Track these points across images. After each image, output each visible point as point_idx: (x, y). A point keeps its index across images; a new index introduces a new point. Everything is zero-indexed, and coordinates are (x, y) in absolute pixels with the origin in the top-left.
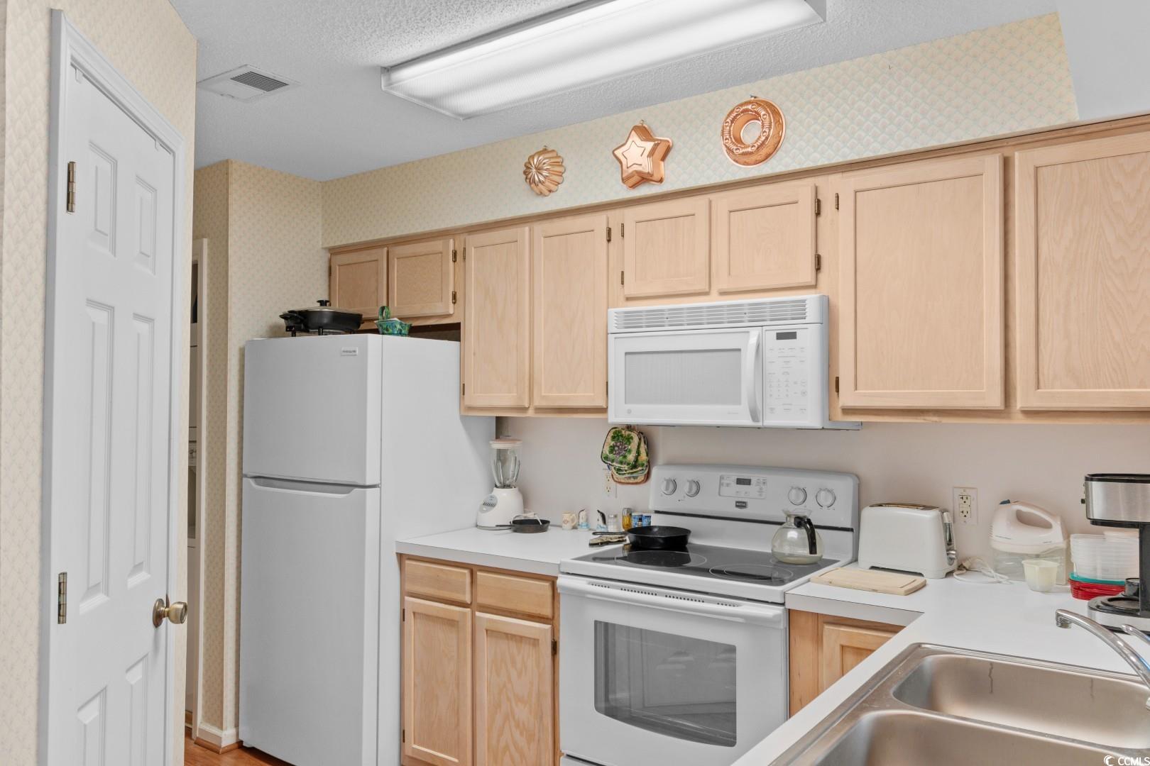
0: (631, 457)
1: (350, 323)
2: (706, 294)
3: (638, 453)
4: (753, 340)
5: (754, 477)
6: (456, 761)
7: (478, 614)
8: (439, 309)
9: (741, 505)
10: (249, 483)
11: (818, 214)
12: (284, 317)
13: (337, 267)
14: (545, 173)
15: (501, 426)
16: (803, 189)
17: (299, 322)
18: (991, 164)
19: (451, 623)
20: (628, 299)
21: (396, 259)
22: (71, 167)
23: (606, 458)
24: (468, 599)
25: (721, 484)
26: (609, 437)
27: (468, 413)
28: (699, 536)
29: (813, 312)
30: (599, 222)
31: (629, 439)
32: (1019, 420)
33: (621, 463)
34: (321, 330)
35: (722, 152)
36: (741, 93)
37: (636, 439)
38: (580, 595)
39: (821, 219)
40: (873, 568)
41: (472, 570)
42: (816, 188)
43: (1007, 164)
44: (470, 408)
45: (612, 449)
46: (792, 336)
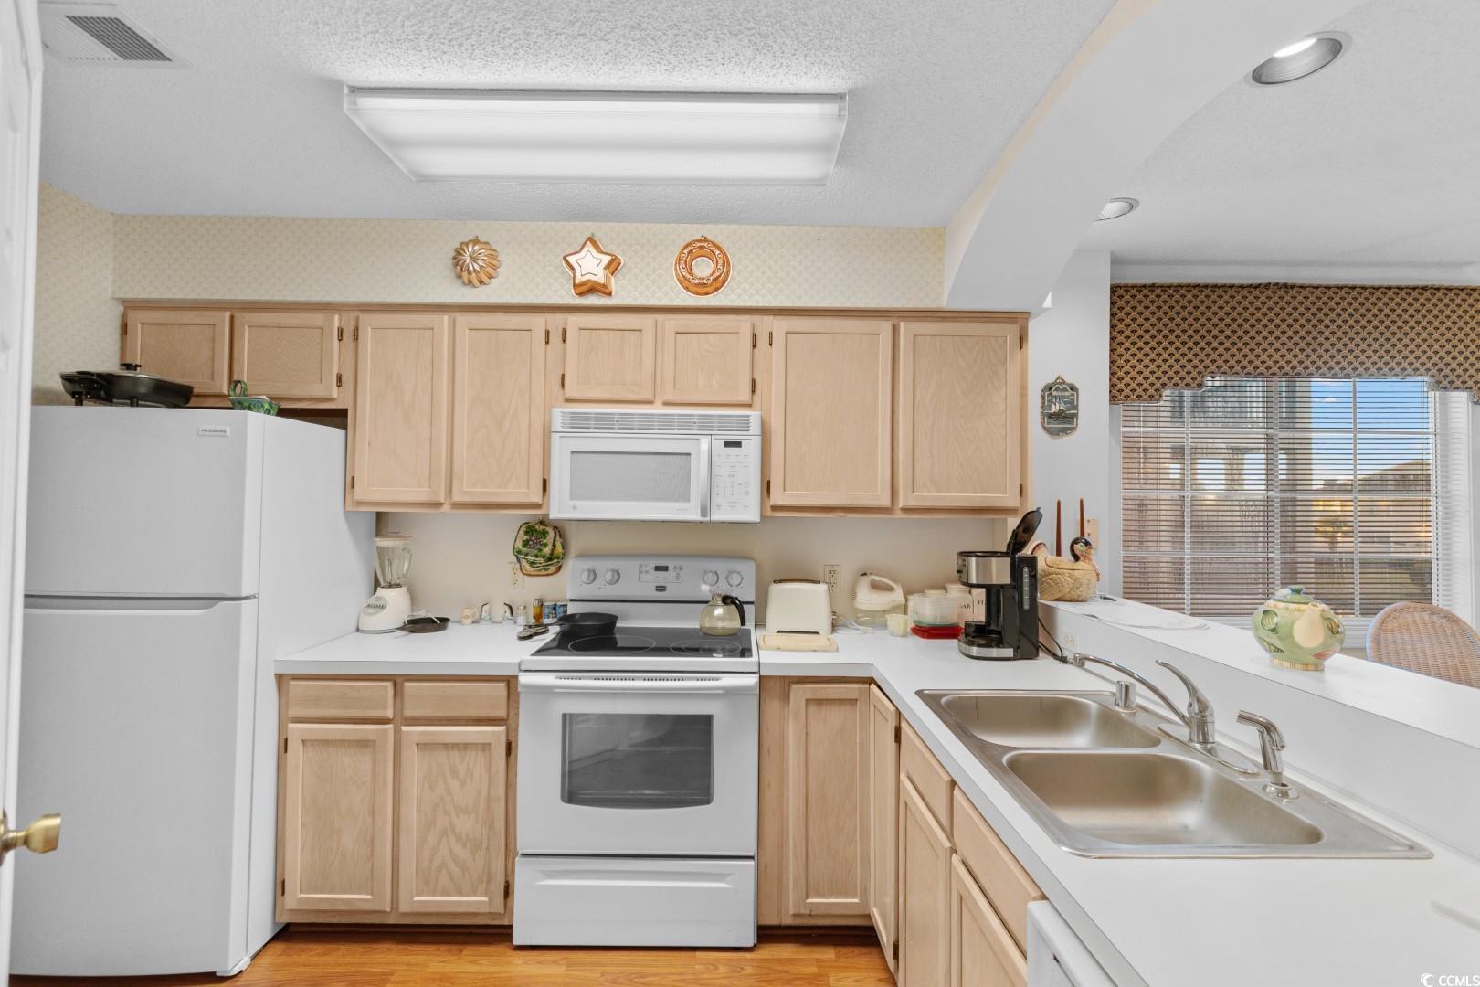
0: (547, 551)
1: (174, 395)
2: (651, 402)
3: (554, 546)
5: (671, 564)
6: (369, 897)
7: (404, 728)
9: (661, 589)
11: (754, 347)
13: (139, 326)
14: (481, 263)
15: (382, 522)
16: (744, 323)
17: (99, 389)
18: (885, 327)
19: (364, 744)
20: (568, 401)
21: (246, 327)
23: (519, 552)
24: (390, 714)
25: (640, 572)
26: (522, 532)
27: (355, 507)
28: (625, 618)
29: (755, 427)
30: (539, 322)
31: (544, 534)
32: (899, 515)
33: (536, 556)
34: (134, 400)
35: (673, 279)
36: (694, 232)
37: (551, 534)
38: (547, 691)
39: (756, 351)
40: (779, 632)
41: (397, 681)
42: (753, 324)
43: (895, 329)
45: (526, 544)
46: (738, 444)
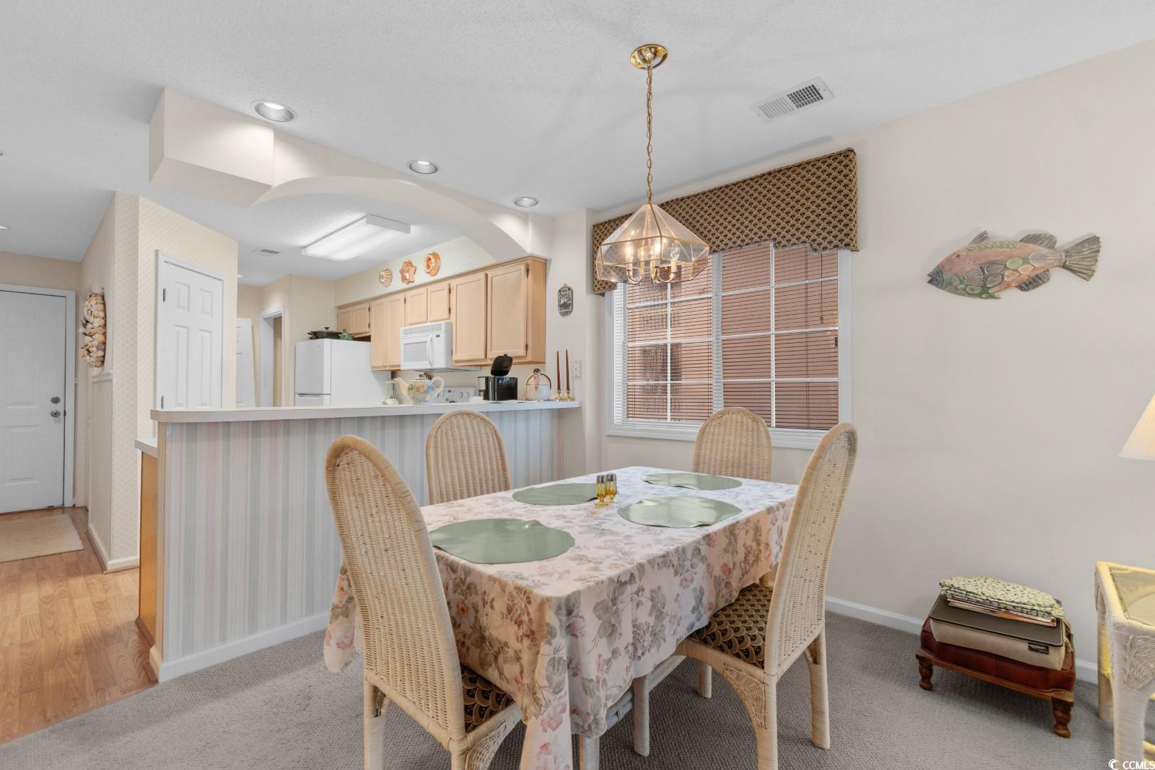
1: (335, 335)
2: (426, 322)
4: (430, 337)
8: (363, 330)
9: (448, 400)
10: (297, 396)
11: (450, 293)
12: (309, 334)
13: (339, 314)
14: (385, 279)
16: (445, 284)
17: (316, 335)
18: (481, 276)
21: (354, 311)
22: (164, 290)
27: (377, 371)
30: (402, 296)
34: (322, 338)
35: (426, 272)
39: (451, 295)
42: (449, 284)
43: (487, 276)
44: (373, 367)
46: (439, 336)
